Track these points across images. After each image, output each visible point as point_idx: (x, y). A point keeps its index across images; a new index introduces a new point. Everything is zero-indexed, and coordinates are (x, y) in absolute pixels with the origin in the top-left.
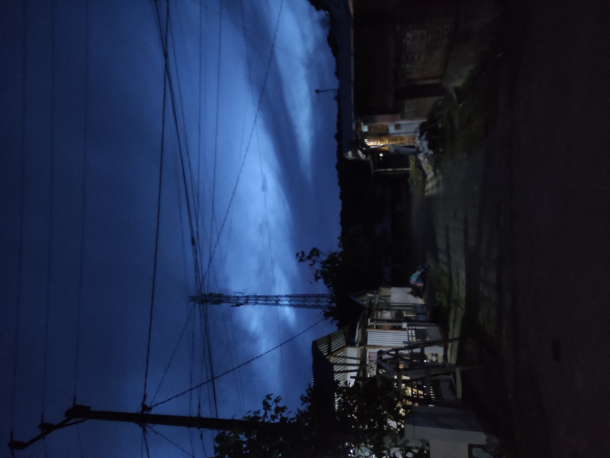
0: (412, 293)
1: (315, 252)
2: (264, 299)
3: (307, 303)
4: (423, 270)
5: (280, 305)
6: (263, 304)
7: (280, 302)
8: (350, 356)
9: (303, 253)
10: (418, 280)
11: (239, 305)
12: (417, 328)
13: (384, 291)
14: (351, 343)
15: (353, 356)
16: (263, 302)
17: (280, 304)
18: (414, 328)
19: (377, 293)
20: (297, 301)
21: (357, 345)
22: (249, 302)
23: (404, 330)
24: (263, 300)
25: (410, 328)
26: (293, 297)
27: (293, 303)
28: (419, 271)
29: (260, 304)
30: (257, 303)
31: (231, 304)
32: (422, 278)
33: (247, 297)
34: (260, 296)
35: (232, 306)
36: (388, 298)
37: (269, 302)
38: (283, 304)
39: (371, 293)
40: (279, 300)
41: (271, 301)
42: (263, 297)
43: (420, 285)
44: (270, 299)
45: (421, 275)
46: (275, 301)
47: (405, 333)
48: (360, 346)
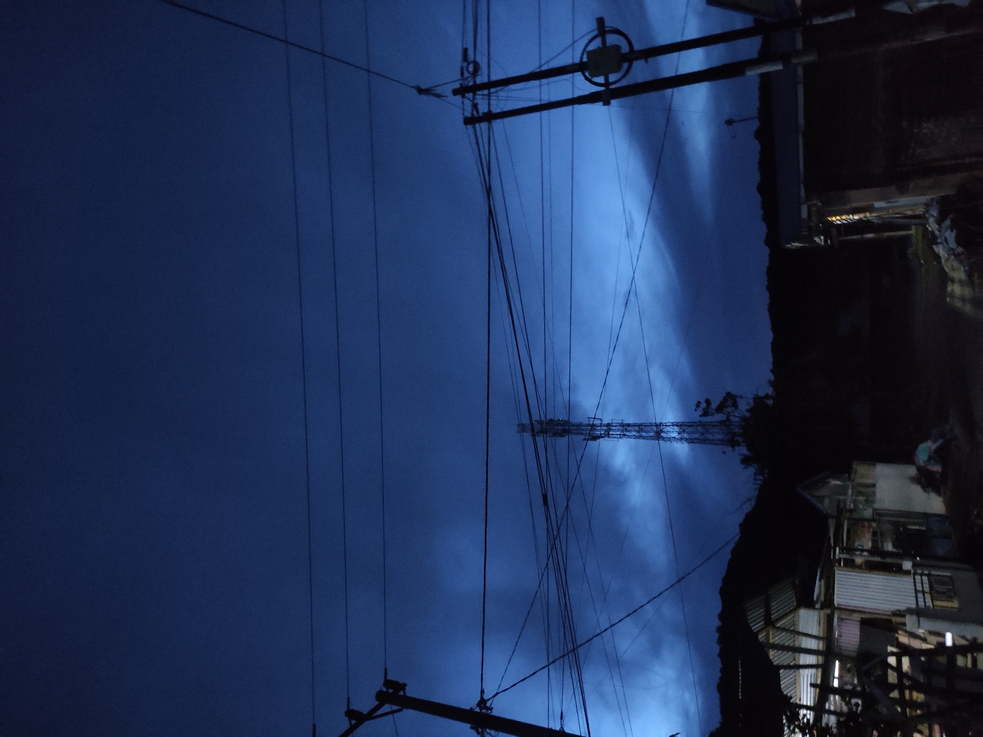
0: (916, 480)
1: (730, 400)
2: (637, 428)
3: (710, 436)
4: (940, 441)
5: (663, 439)
6: (636, 437)
7: (662, 434)
8: (805, 631)
9: (708, 402)
10: (930, 458)
11: (595, 438)
12: (933, 573)
13: (864, 472)
14: (806, 601)
15: (810, 632)
16: (634, 433)
17: (662, 437)
18: (926, 572)
19: (849, 479)
20: (693, 433)
21: (817, 606)
22: (611, 433)
23: (908, 573)
24: (635, 431)
25: (919, 571)
26: (685, 426)
27: (686, 436)
28: (935, 441)
29: (629, 437)
30: (625, 435)
31: (583, 437)
32: (939, 455)
33: (608, 425)
34: (629, 425)
35: (584, 439)
36: (871, 489)
37: (644, 434)
38: (669, 436)
39: (835, 479)
40: (662, 431)
41: (647, 432)
42: (634, 425)
43: (937, 468)
44: (646, 428)
45: (937, 450)
46: (657, 432)
47: (909, 579)
48: (822, 608)
